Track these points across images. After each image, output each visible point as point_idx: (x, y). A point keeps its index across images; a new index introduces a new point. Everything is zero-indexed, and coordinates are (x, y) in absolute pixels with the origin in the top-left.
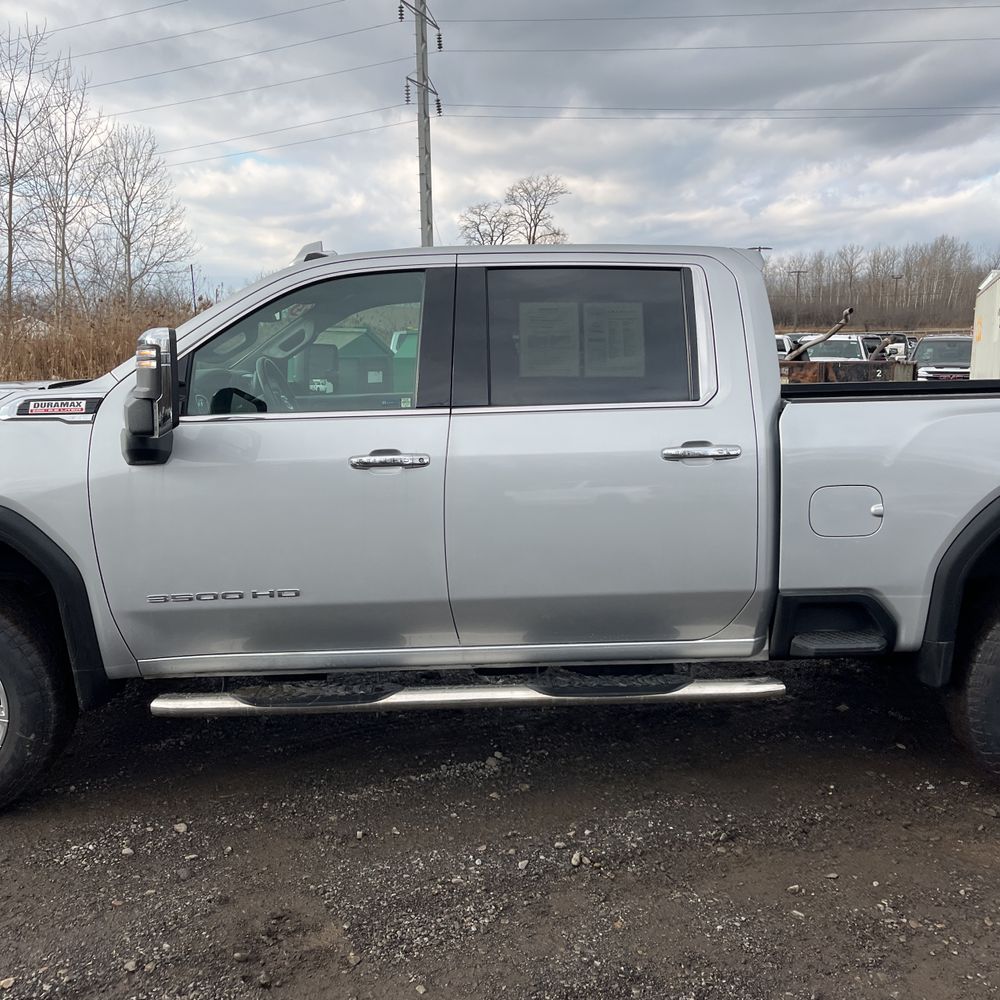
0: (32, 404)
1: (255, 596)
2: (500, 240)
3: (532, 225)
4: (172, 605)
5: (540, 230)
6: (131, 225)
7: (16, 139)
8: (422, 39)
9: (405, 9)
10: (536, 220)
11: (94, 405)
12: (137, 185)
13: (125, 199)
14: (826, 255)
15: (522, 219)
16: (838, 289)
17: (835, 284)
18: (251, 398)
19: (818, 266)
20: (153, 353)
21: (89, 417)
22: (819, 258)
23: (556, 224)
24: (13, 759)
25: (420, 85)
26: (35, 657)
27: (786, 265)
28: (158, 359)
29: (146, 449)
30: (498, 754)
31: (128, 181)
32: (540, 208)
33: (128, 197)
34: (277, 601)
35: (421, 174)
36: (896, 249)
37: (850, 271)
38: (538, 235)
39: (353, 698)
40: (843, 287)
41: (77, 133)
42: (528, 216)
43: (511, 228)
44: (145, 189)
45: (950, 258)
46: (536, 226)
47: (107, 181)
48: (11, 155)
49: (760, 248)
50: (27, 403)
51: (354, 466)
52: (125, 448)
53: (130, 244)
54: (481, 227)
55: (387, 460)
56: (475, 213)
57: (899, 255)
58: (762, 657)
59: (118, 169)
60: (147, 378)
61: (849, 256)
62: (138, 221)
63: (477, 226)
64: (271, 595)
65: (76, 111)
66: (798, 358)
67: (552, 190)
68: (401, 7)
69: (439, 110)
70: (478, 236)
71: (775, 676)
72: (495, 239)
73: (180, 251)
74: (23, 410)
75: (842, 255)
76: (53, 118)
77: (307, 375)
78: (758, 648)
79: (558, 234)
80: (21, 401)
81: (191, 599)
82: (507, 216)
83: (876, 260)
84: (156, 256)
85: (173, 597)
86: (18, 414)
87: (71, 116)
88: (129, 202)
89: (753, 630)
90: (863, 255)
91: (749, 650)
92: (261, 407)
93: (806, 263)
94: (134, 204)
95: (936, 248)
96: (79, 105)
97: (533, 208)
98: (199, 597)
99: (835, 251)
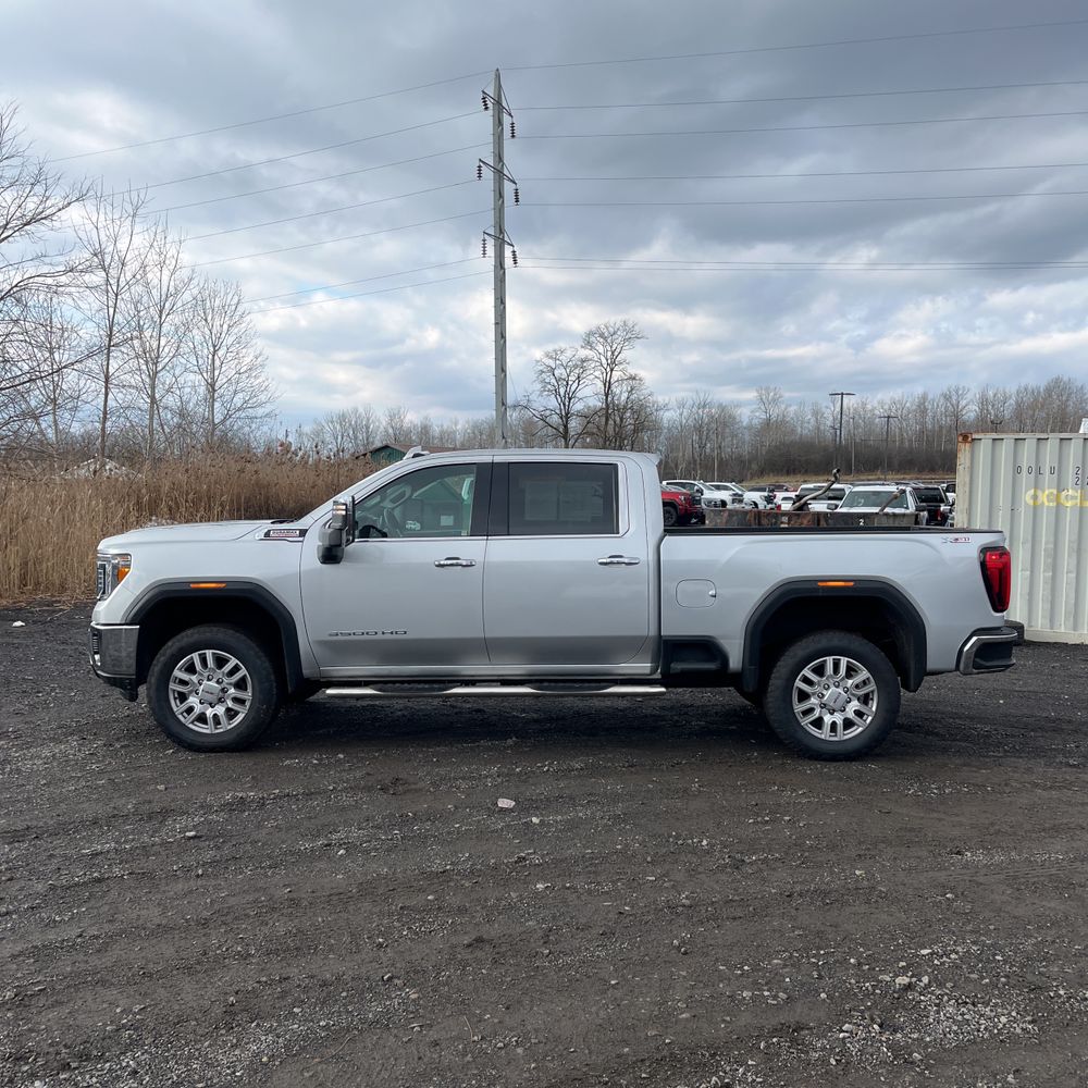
0: (271, 531)
1: (383, 633)
2: (575, 385)
3: (608, 369)
4: (340, 638)
5: (616, 375)
6: (217, 373)
7: (117, 295)
8: (500, 195)
9: (484, 168)
10: (612, 364)
11: (303, 533)
12: (223, 335)
13: (212, 349)
14: (930, 397)
15: (598, 364)
16: (944, 432)
17: (941, 427)
18: (380, 531)
19: (922, 409)
20: (344, 507)
21: (301, 539)
22: (924, 398)
23: (633, 370)
24: (253, 719)
25: (496, 238)
26: (267, 664)
27: (886, 407)
28: (346, 510)
29: (331, 555)
30: (514, 739)
31: (214, 331)
32: (616, 353)
33: (214, 346)
34: (394, 636)
35: (496, 324)
36: (1007, 391)
37: (956, 416)
38: (614, 378)
40: (949, 431)
41: (171, 289)
42: (604, 361)
43: (588, 372)
44: (230, 340)
45: (1067, 400)
46: (612, 370)
47: (195, 331)
48: (111, 310)
49: (842, 394)
50: (269, 531)
51: (437, 566)
52: (321, 554)
53: (214, 391)
54: (556, 372)
55: (453, 562)
56: (551, 358)
57: (1010, 397)
58: (657, 676)
59: (206, 320)
60: (340, 519)
61: (954, 398)
62: (223, 369)
63: (552, 371)
64: (392, 633)
65: (172, 267)
66: (800, 508)
67: (629, 335)
68: (480, 167)
69: (515, 262)
70: (553, 381)
71: (662, 685)
72: (570, 383)
73: (263, 397)
74: (267, 534)
75: (947, 397)
76: (150, 276)
77: (405, 519)
78: (654, 671)
79: (634, 379)
80: (267, 530)
81: (350, 635)
82: (583, 361)
83: (984, 401)
84: (238, 401)
85: (341, 633)
87: (166, 273)
88: (215, 351)
89: (650, 660)
90: (969, 396)
91: (648, 671)
92: (384, 535)
93: (908, 405)
94: (220, 353)
95: (1049, 391)
96: (174, 262)
97: (609, 353)
98: (354, 634)
99: (939, 392)
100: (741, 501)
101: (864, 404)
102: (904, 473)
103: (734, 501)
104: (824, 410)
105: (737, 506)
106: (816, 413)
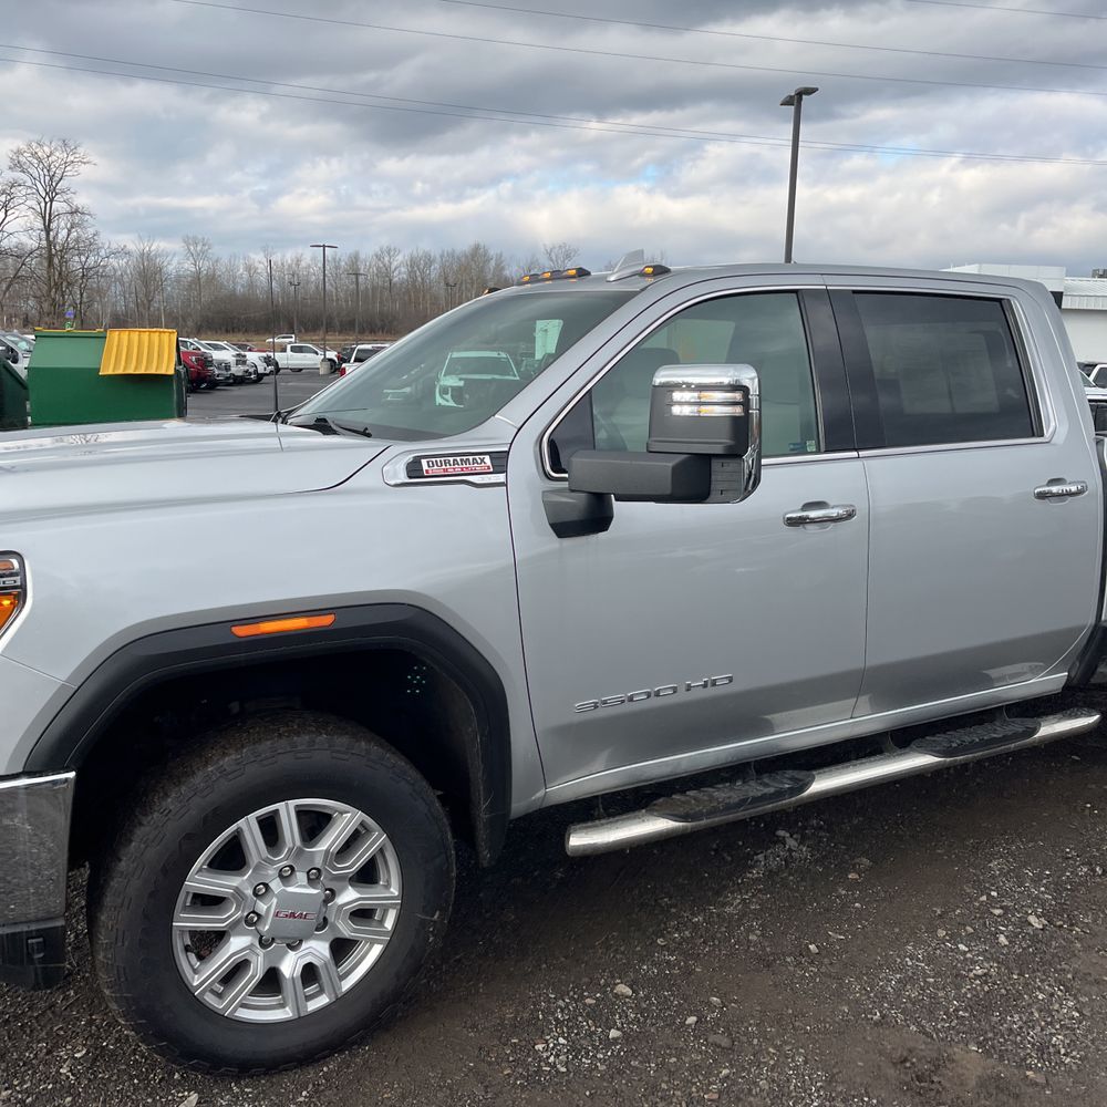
0: (424, 462)
1: (689, 688)
3: (47, 199)
4: (600, 712)
10: (52, 194)
11: (500, 461)
14: (362, 256)
15: (32, 191)
16: (377, 293)
19: (354, 267)
23: (80, 201)
32: (56, 179)
34: (710, 692)
37: (388, 275)
38: (56, 211)
39: (779, 794)
40: (383, 292)
42: (41, 189)
43: (19, 201)
46: (52, 201)
49: (324, 246)
51: (789, 524)
57: (435, 261)
61: (386, 259)
74: (415, 471)
75: (378, 257)
79: (83, 213)
80: (410, 458)
81: (623, 702)
82: (9, 185)
83: (413, 265)
85: (605, 702)
86: (410, 477)
90: (400, 259)
98: (631, 699)
99: (371, 253)
100: (244, 363)
101: (298, 261)
102: (348, 334)
103: (238, 363)
104: (257, 264)
105: (242, 368)
106: (249, 268)
